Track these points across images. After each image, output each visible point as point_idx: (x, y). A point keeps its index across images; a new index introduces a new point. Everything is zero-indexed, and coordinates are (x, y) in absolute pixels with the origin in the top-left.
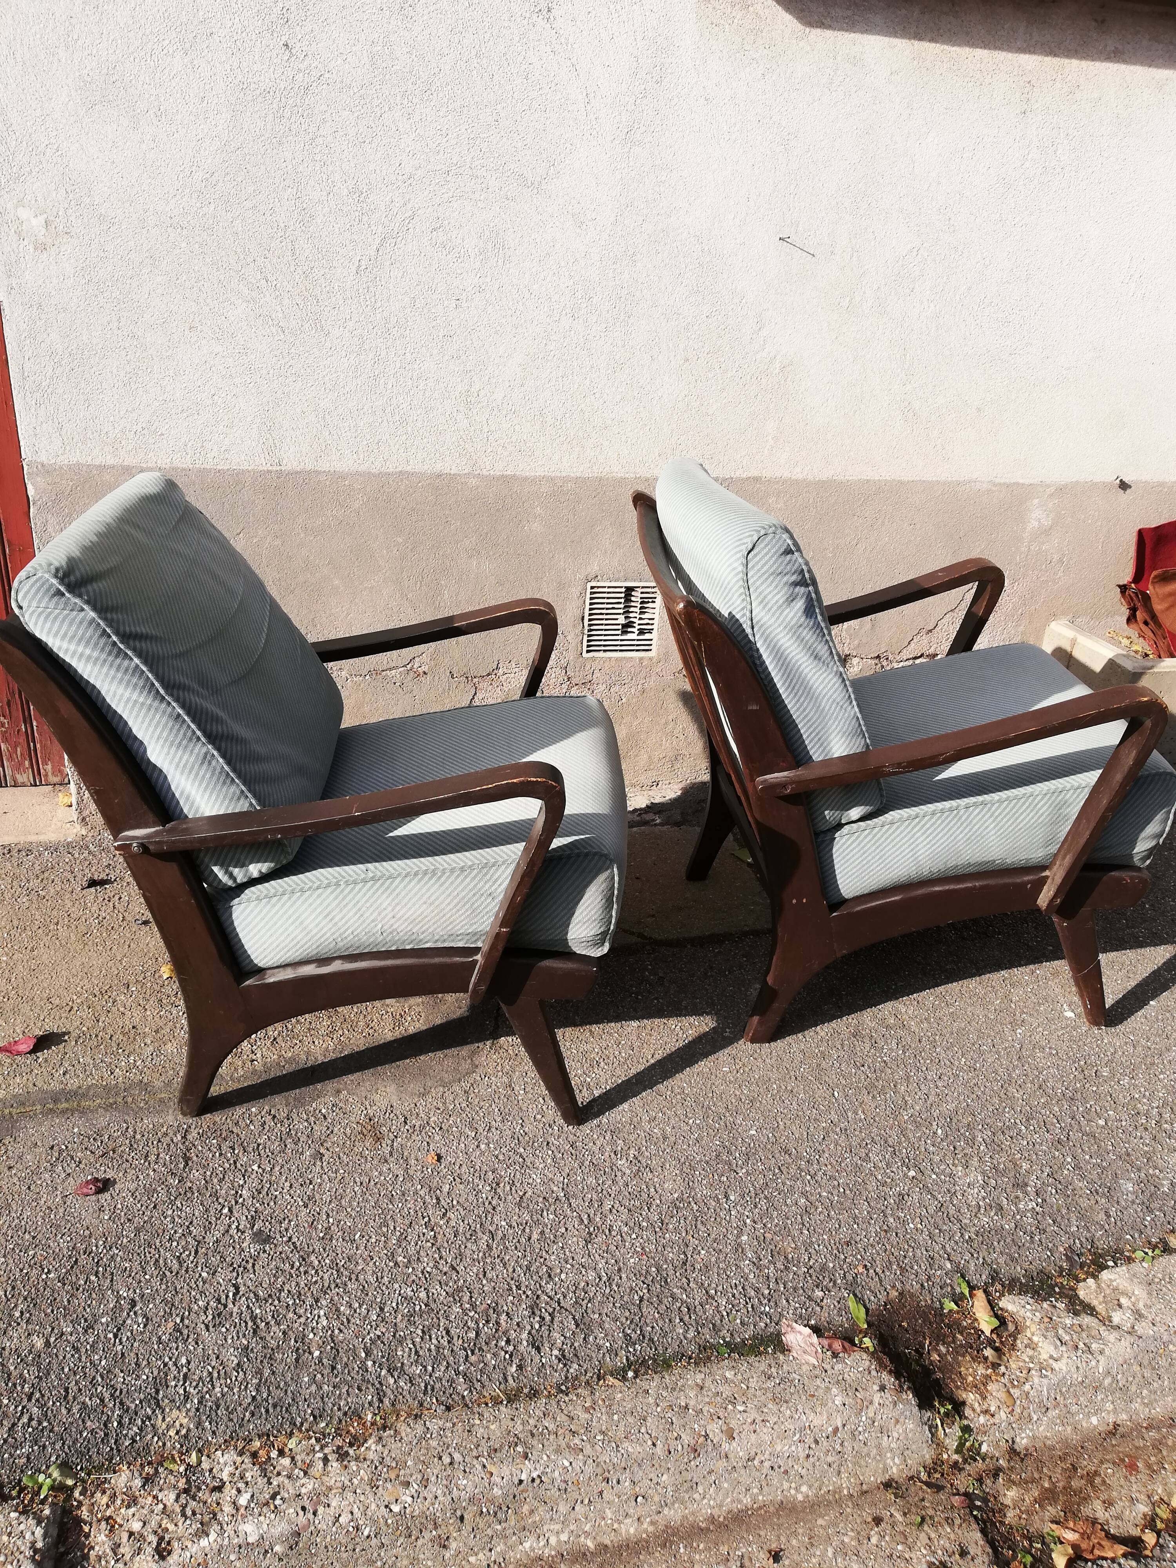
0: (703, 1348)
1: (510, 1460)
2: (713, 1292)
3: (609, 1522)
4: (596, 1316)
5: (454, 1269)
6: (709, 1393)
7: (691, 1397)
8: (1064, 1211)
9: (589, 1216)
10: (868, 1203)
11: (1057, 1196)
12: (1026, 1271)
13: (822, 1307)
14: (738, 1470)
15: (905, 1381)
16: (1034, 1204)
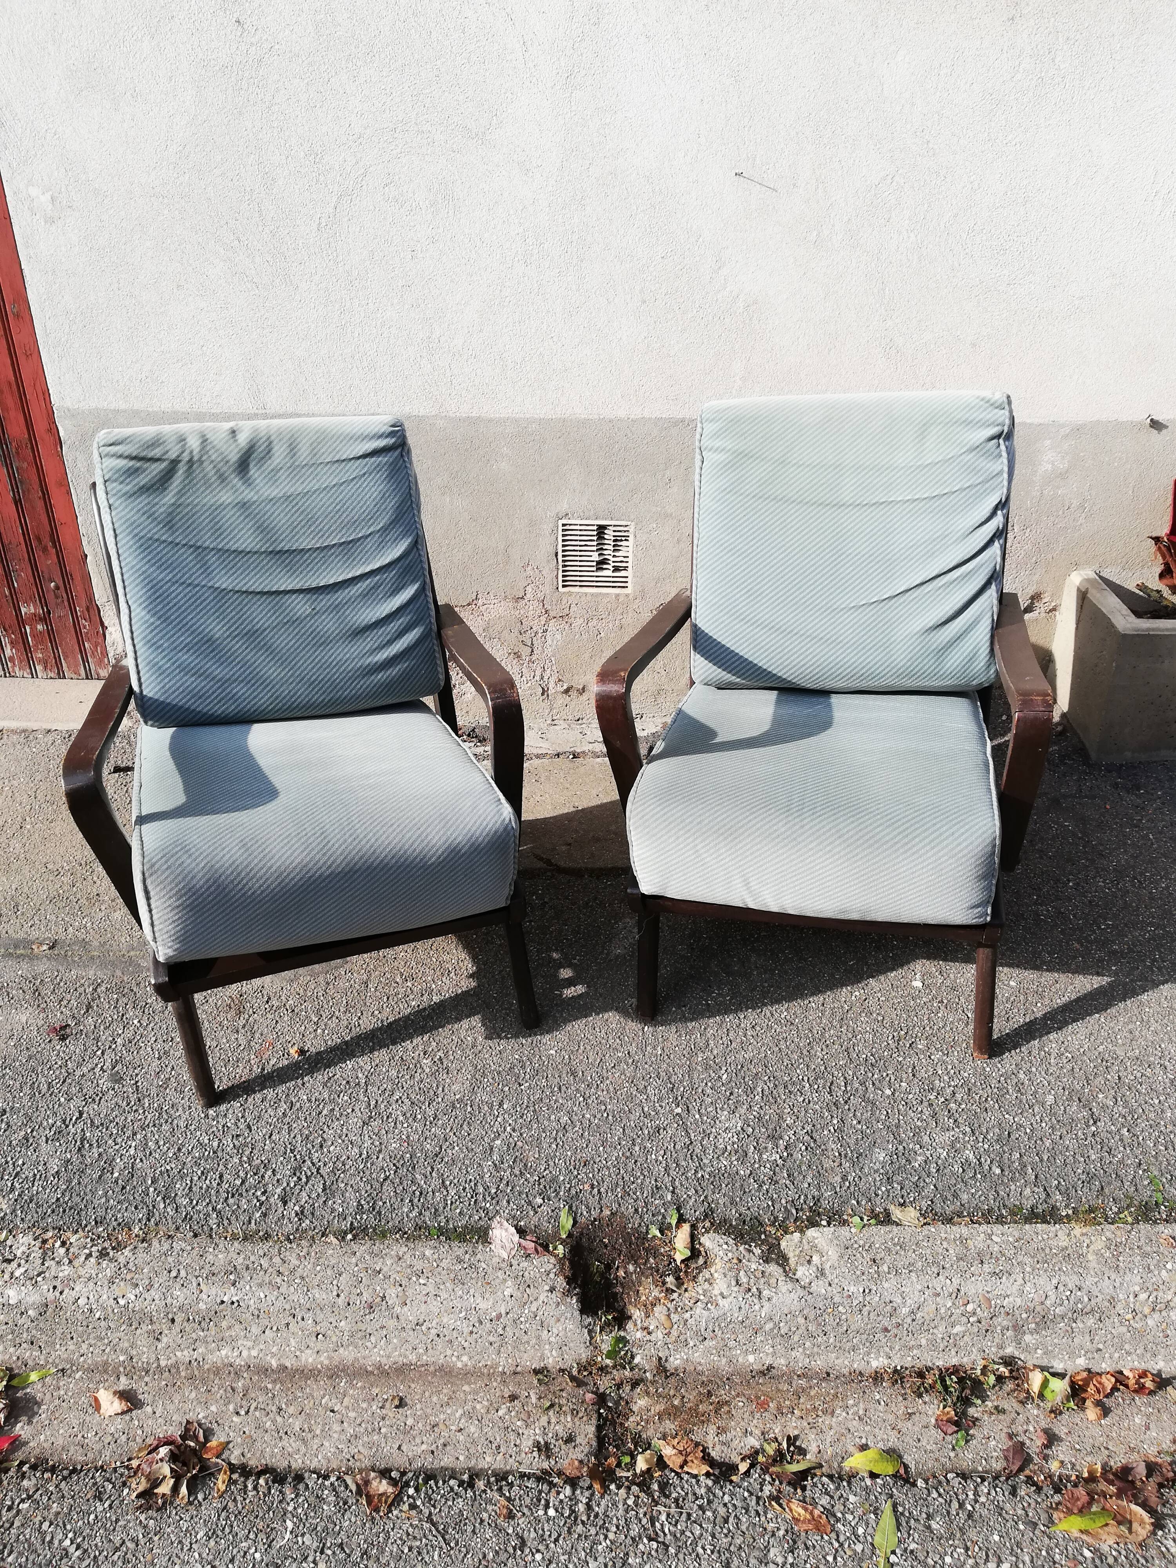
0: (418, 1227)
1: (221, 1284)
2: (448, 1183)
3: (293, 1349)
4: (343, 1185)
5: (249, 1127)
7: (387, 1265)
9: (377, 1102)
10: (624, 1130)
11: (805, 1153)
12: (740, 1215)
13: (537, 1213)
14: (407, 1331)
15: (575, 1288)
16: (778, 1156)
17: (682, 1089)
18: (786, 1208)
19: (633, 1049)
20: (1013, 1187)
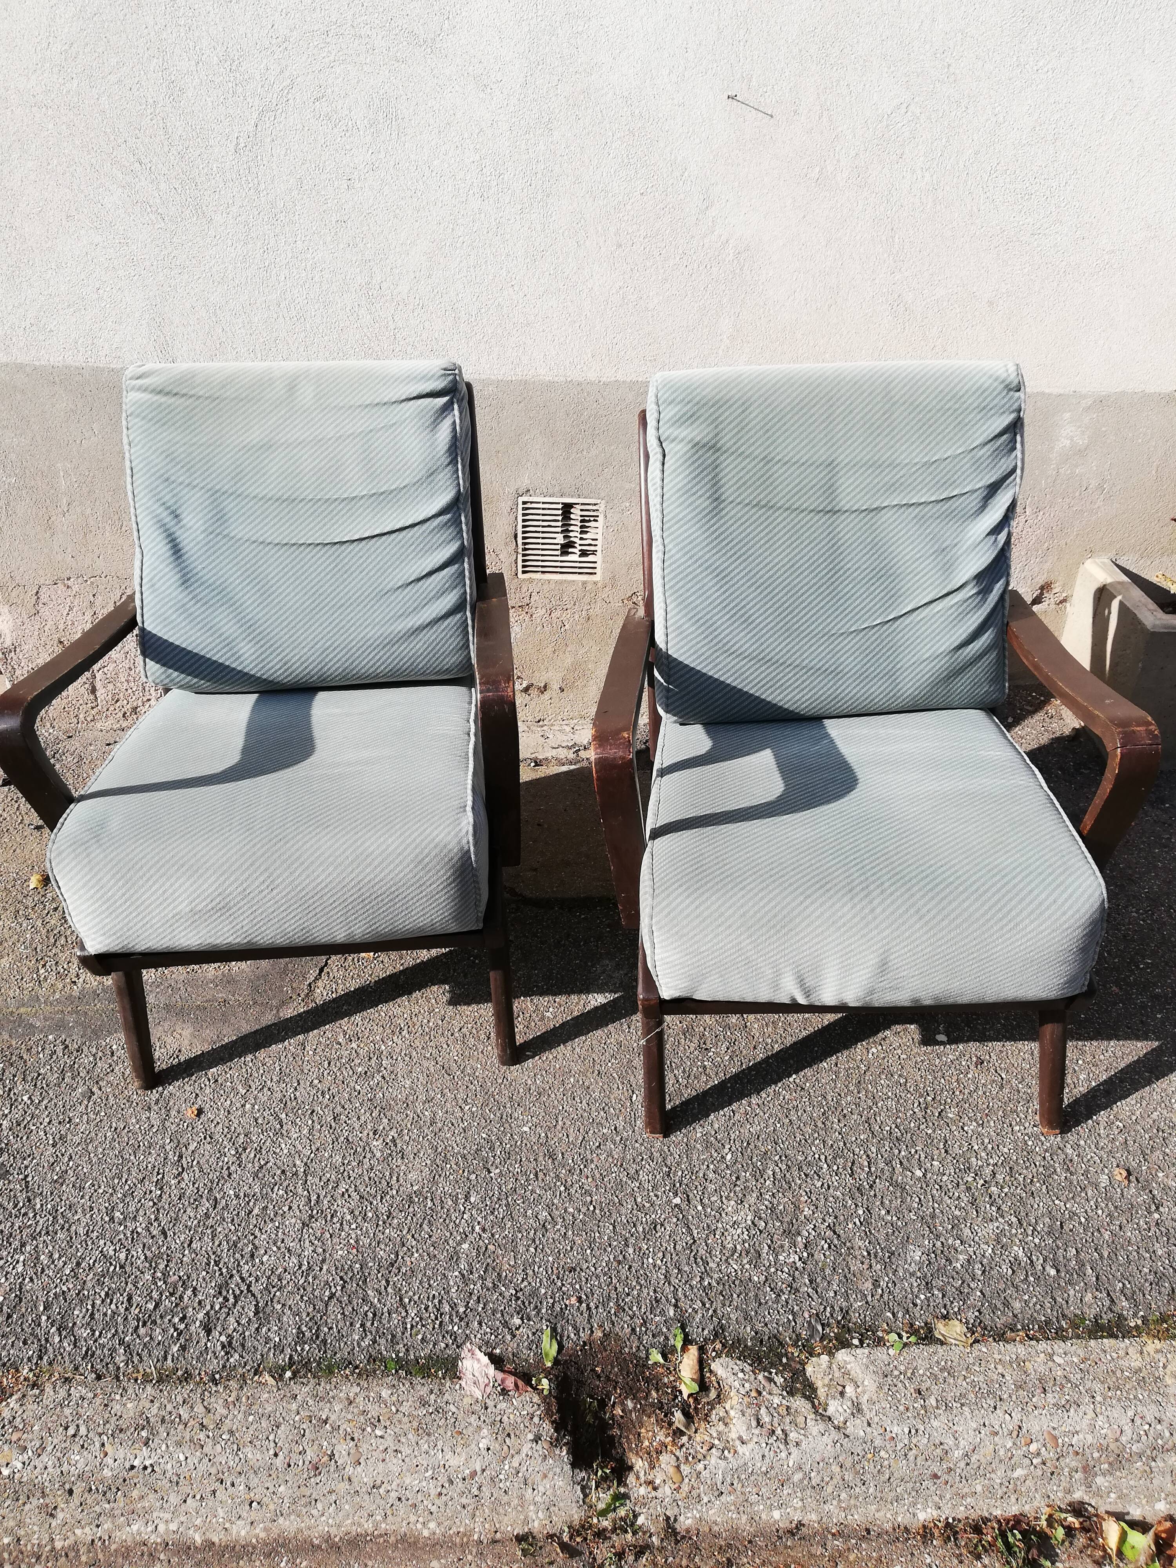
0: (372, 1359)
1: (130, 1443)
2: (407, 1300)
3: (221, 1520)
4: (279, 1306)
5: (164, 1233)
6: (356, 1410)
7: (335, 1411)
8: (828, 1271)
9: (318, 1197)
10: (614, 1227)
11: (827, 1253)
12: (756, 1333)
13: (514, 1336)
14: (361, 1495)
15: (564, 1435)
16: (797, 1258)
17: (680, 1173)
18: (809, 1323)
19: (620, 1124)
20: (1072, 1292)
